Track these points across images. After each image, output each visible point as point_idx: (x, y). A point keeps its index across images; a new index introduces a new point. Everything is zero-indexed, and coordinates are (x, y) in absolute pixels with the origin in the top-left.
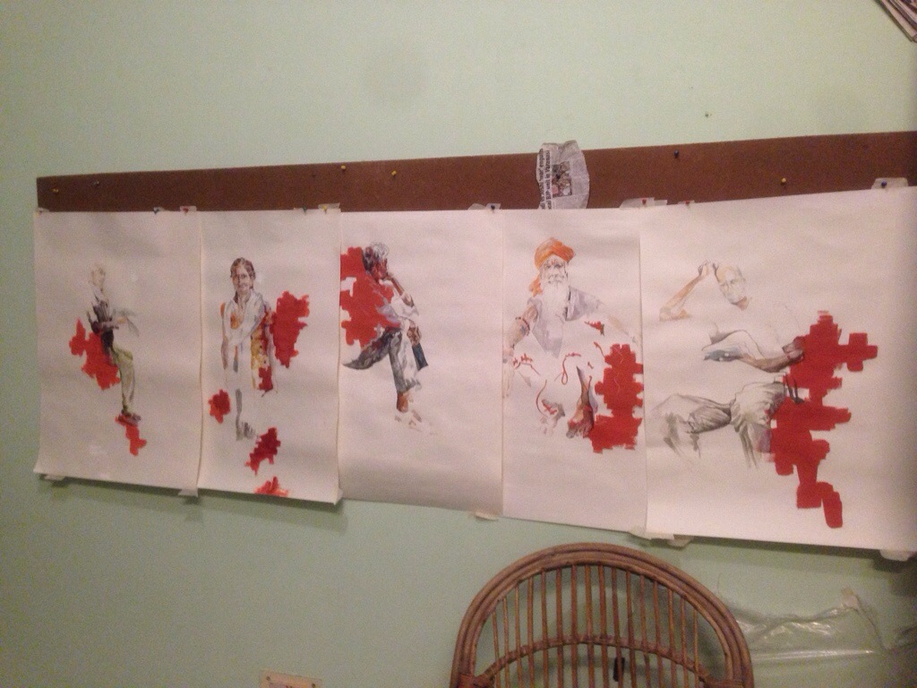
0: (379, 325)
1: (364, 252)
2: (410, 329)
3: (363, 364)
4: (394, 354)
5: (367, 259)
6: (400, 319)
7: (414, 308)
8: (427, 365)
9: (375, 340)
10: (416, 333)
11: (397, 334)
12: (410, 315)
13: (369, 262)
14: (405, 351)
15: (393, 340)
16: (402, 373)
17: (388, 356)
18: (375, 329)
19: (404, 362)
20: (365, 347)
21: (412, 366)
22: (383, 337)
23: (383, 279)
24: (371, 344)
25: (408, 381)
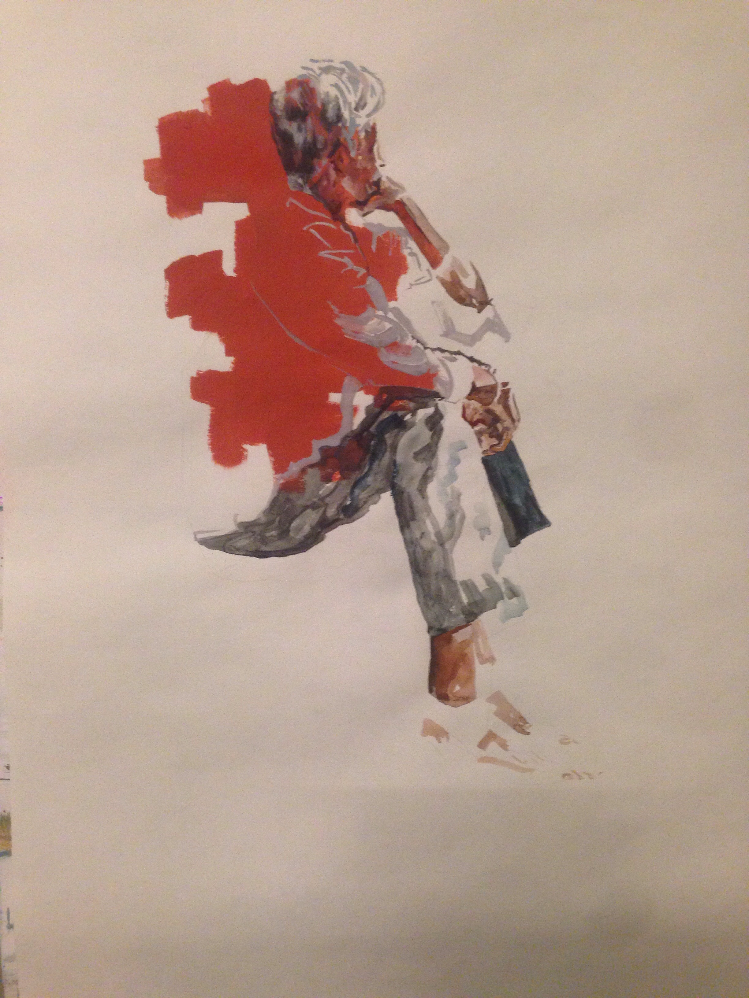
0: (349, 381)
1: (280, 100)
2: (475, 392)
3: (284, 533)
4: (412, 489)
5: (292, 128)
6: (434, 358)
7: (488, 312)
8: (544, 522)
9: (334, 441)
10: (498, 409)
11: (423, 413)
12: (473, 339)
13: (299, 139)
14: (453, 477)
15: (405, 439)
16: (446, 558)
17: (387, 498)
18: (335, 398)
19: (451, 516)
20: (294, 468)
21: (484, 531)
22: (366, 425)
23: (360, 204)
24: (315, 457)
25: (469, 586)
